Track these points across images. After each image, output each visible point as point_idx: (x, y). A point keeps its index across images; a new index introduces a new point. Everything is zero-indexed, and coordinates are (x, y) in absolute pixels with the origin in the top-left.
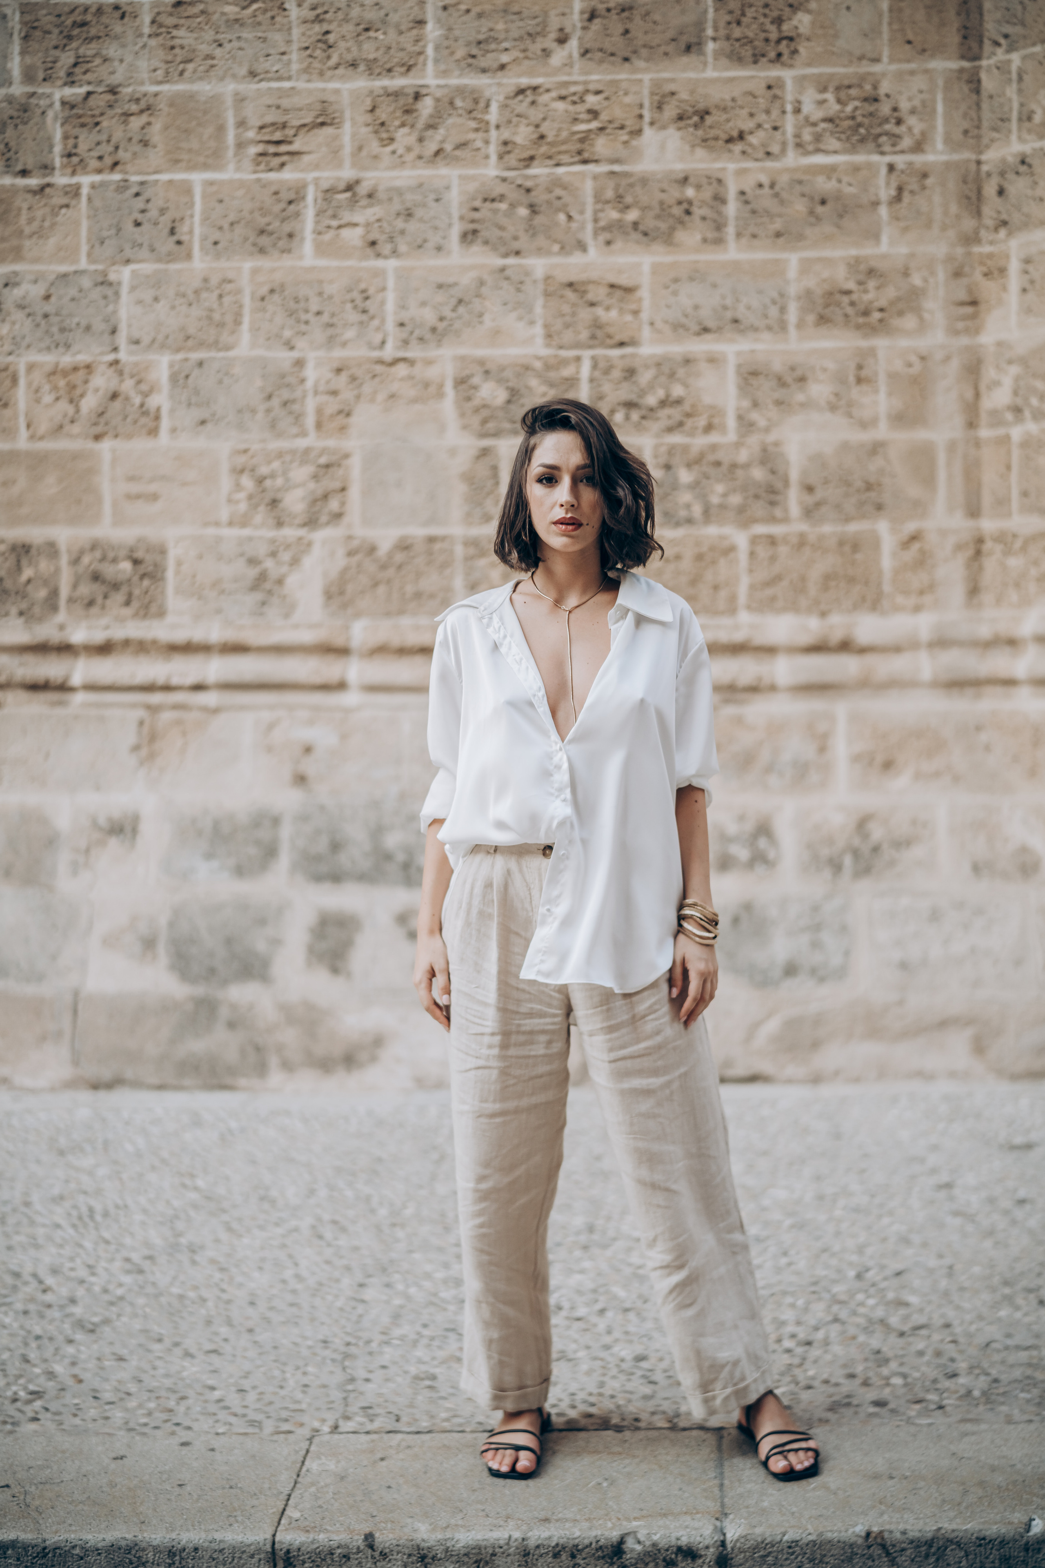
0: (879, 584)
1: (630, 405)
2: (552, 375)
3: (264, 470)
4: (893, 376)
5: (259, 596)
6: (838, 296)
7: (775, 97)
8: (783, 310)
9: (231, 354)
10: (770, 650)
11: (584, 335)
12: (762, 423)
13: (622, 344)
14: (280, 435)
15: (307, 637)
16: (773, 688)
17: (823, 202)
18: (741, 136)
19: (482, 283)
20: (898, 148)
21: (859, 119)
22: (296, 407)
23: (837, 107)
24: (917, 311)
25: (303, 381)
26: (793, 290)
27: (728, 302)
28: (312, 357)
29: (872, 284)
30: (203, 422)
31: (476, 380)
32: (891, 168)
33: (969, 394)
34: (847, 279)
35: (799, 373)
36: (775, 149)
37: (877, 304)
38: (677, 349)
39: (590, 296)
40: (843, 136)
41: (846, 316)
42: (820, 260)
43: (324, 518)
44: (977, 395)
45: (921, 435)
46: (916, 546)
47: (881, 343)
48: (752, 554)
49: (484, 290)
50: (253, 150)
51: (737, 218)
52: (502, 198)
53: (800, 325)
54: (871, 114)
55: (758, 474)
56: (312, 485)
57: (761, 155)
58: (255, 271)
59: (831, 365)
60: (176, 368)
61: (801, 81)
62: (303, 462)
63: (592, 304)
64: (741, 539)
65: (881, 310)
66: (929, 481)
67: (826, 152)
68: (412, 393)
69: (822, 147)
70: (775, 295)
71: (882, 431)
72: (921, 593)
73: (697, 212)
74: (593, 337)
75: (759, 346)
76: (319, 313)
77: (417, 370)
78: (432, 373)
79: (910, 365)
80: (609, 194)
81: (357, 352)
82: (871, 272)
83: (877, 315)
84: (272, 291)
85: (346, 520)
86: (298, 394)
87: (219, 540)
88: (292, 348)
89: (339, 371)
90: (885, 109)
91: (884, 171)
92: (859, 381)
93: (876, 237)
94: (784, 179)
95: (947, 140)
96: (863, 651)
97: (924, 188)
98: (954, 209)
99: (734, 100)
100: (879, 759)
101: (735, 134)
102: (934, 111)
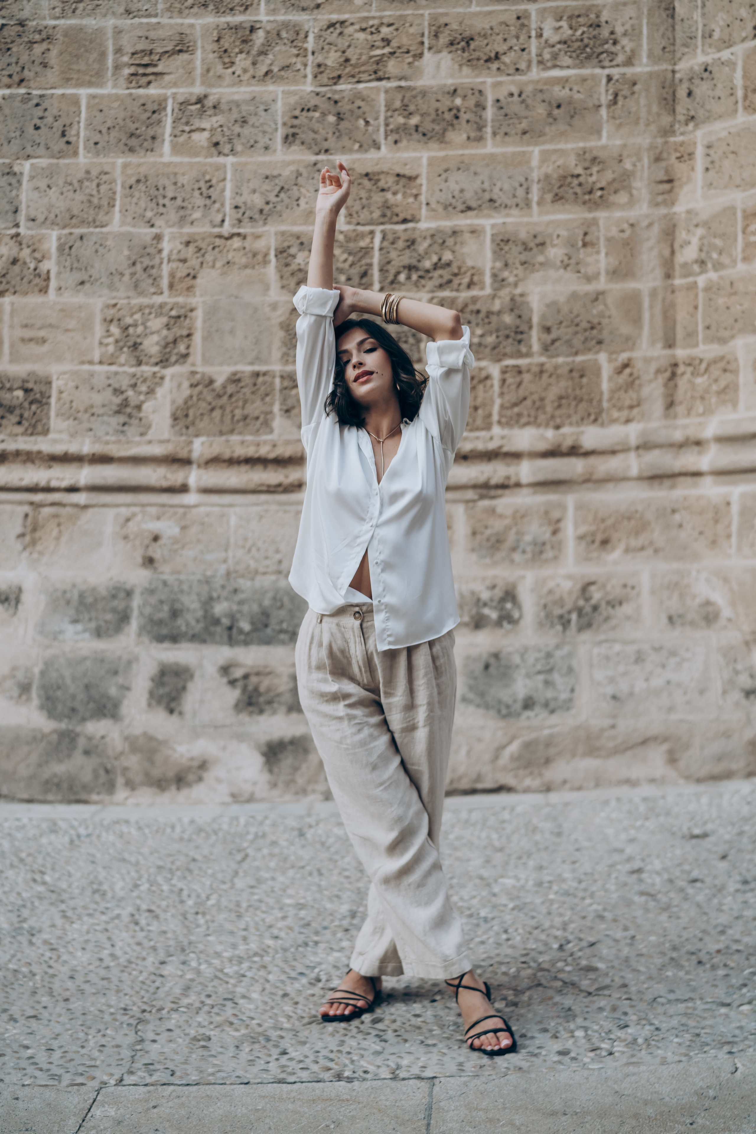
0: (600, 401)
1: (410, 268)
2: (352, 245)
3: (129, 320)
4: (609, 240)
5: (122, 419)
6: (569, 179)
7: (523, 25)
8: (528, 191)
9: (105, 230)
11: (377, 214)
12: (512, 279)
13: (405, 221)
14: (141, 294)
15: (157, 450)
16: (517, 485)
17: (559, 106)
18: (497, 57)
19: (299, 174)
20: (614, 63)
21: (586, 41)
22: (154, 272)
23: (570, 32)
24: (628, 189)
25: (160, 251)
26: (535, 175)
27: (486, 185)
28: (167, 232)
29: (595, 169)
30: (82, 283)
31: (293, 251)
32: (609, 79)
33: (667, 252)
34: (576, 165)
35: (539, 240)
36: (523, 66)
37: (599, 185)
38: (447, 224)
39: (382, 184)
40: (574, 55)
41: (576, 194)
42: (556, 151)
43: (173, 359)
44: (673, 252)
45: (631, 285)
46: (628, 371)
47: (601, 215)
48: (504, 381)
49: (300, 180)
50: (127, 71)
51: (493, 121)
52: (316, 108)
53: (539, 203)
54: (594, 37)
56: (165, 332)
57: (512, 71)
58: (125, 166)
59: (564, 233)
60: (62, 240)
61: (542, 12)
62: (159, 315)
63: (383, 190)
64: (495, 370)
66: (637, 321)
67: (561, 67)
68: (244, 260)
69: (559, 63)
70: (522, 179)
71: (602, 284)
72: (631, 407)
73: (464, 117)
74: (384, 215)
75: (509, 220)
76: (174, 199)
77: (247, 243)
78: (260, 245)
79: (623, 231)
80: (398, 104)
81: (202, 229)
82: (594, 159)
83: (599, 193)
84: (138, 181)
85: (190, 359)
86: (157, 261)
87: (92, 374)
88: (152, 226)
89: (188, 243)
90: (605, 33)
91: (604, 81)
92: (585, 245)
93: (599, 133)
94: (529, 89)
95: (650, 55)
96: (587, 454)
97: (633, 93)
98: (655, 108)
99: (492, 29)
100: (599, 537)
101: (493, 55)
102: (641, 33)
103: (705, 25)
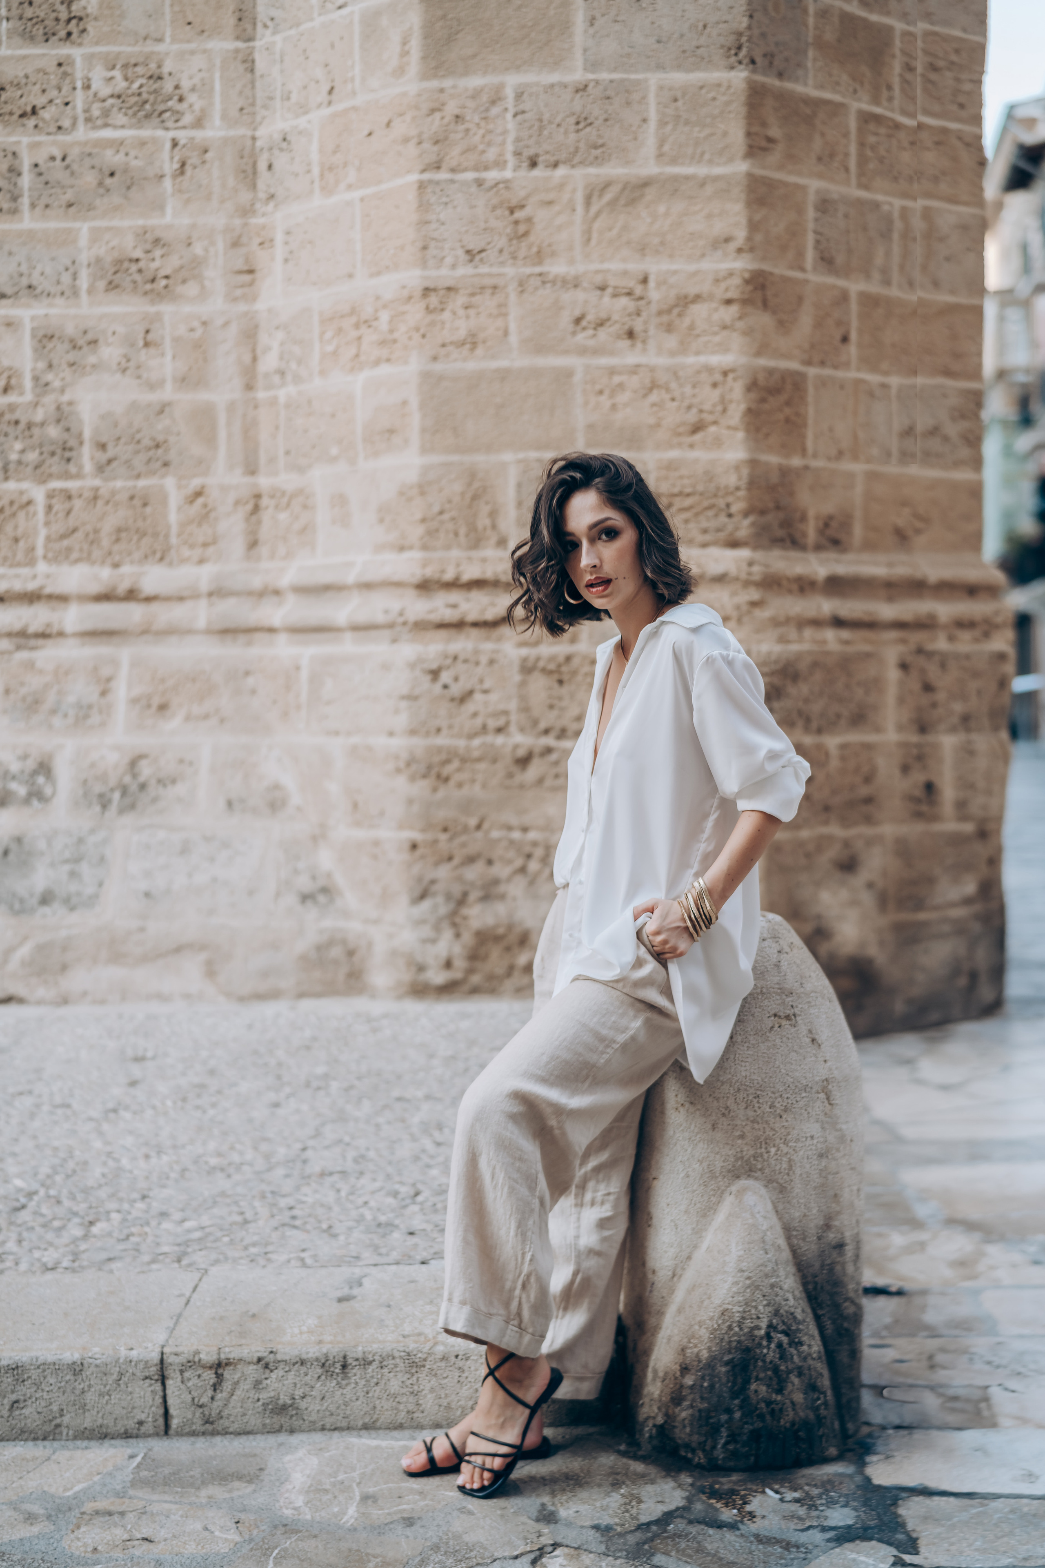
0: (167, 536)
4: (176, 340)
6: (126, 265)
7: (65, 74)
8: (75, 276)
10: (62, 599)
12: (57, 384)
16: (61, 634)
17: (112, 174)
18: (34, 111)
20: (180, 124)
21: (145, 96)
23: (124, 84)
24: (199, 278)
26: (84, 257)
27: (24, 268)
29: (158, 253)
32: (175, 144)
33: (247, 358)
34: (135, 247)
35: (90, 336)
36: (66, 123)
37: (163, 273)
40: (130, 112)
41: (135, 282)
42: (109, 229)
44: (255, 359)
45: (204, 396)
46: (200, 501)
47: (166, 309)
48: (49, 508)
51: (30, 189)
53: (90, 292)
54: (155, 91)
55: (53, 432)
57: (53, 129)
59: (121, 330)
61: (89, 59)
64: (39, 494)
65: (167, 277)
66: (211, 440)
67: (115, 127)
69: (110, 122)
70: (68, 263)
71: (167, 393)
72: (205, 545)
75: (53, 311)
79: (192, 330)
82: (157, 241)
83: (164, 282)
90: (168, 86)
91: (168, 145)
92: (147, 344)
93: (161, 208)
94: (74, 153)
95: (224, 117)
96: (149, 599)
97: (204, 162)
98: (231, 182)
99: (27, 77)
100: (156, 701)
101: (29, 109)
102: (212, 89)
103: (283, 85)
